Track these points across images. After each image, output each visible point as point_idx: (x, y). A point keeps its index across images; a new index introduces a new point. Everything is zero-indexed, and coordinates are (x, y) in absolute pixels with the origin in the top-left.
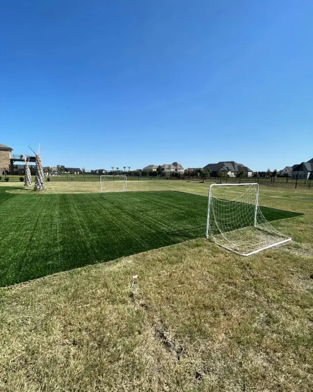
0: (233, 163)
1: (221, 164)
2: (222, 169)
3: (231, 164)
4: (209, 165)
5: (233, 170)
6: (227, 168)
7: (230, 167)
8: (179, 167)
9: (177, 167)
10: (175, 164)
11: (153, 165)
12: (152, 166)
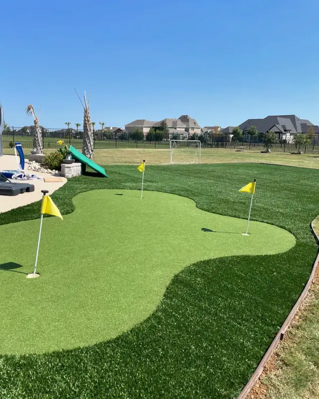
0: (292, 118)
1: (272, 120)
2: (274, 130)
3: (289, 120)
4: (250, 122)
5: (294, 131)
6: (284, 127)
7: (289, 125)
8: (191, 125)
9: (188, 125)
10: (184, 119)
11: (144, 121)
12: (142, 122)
